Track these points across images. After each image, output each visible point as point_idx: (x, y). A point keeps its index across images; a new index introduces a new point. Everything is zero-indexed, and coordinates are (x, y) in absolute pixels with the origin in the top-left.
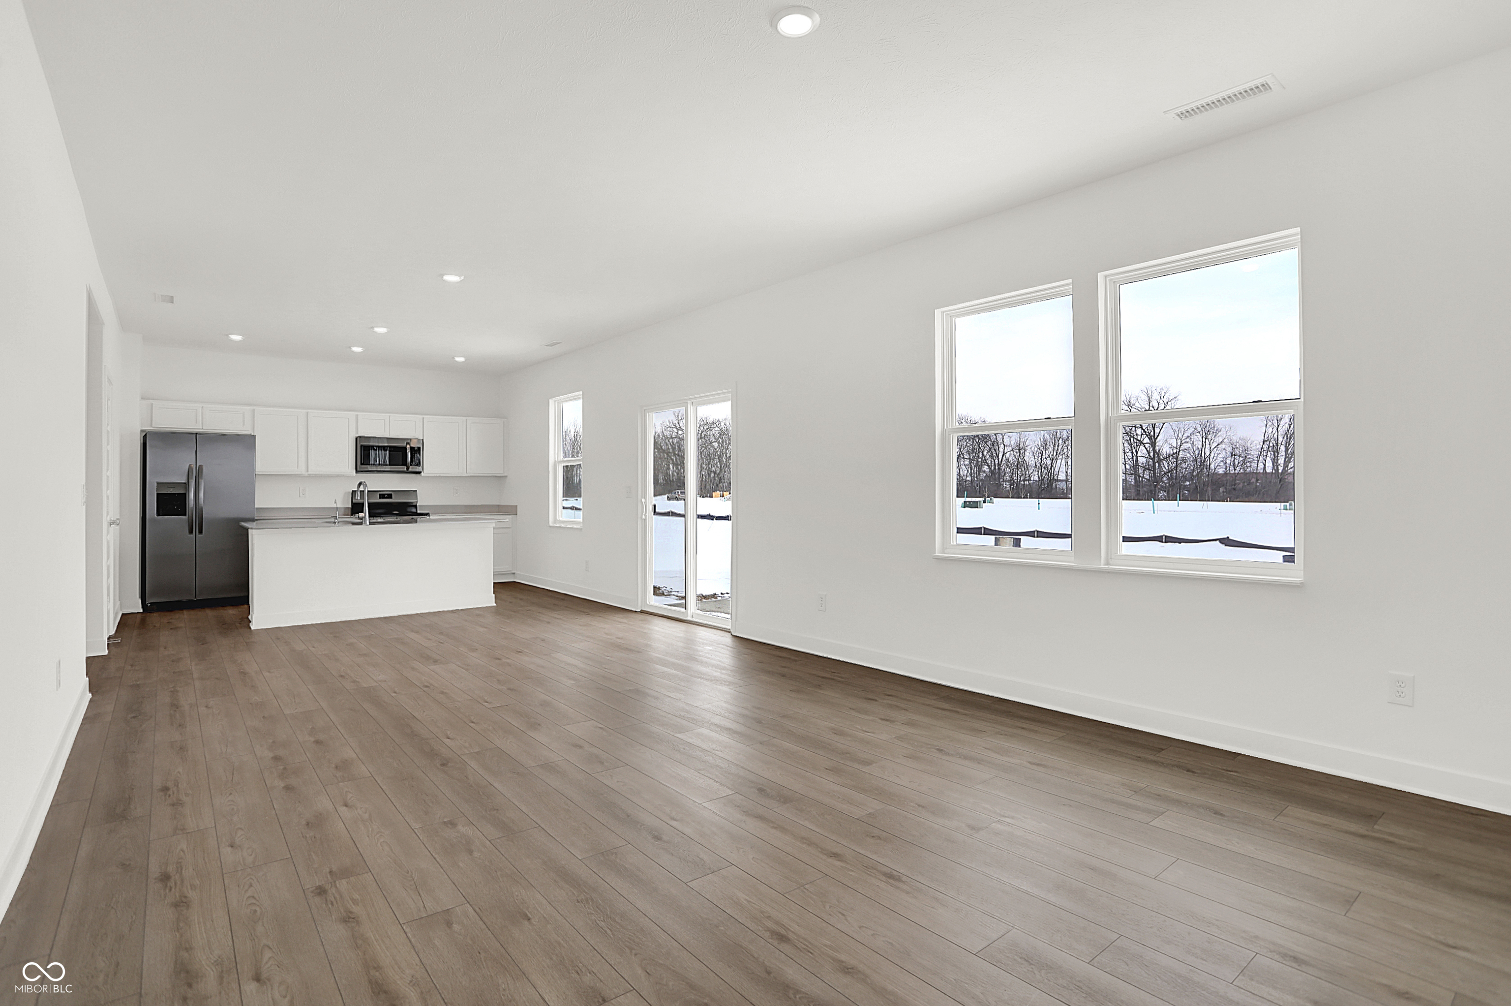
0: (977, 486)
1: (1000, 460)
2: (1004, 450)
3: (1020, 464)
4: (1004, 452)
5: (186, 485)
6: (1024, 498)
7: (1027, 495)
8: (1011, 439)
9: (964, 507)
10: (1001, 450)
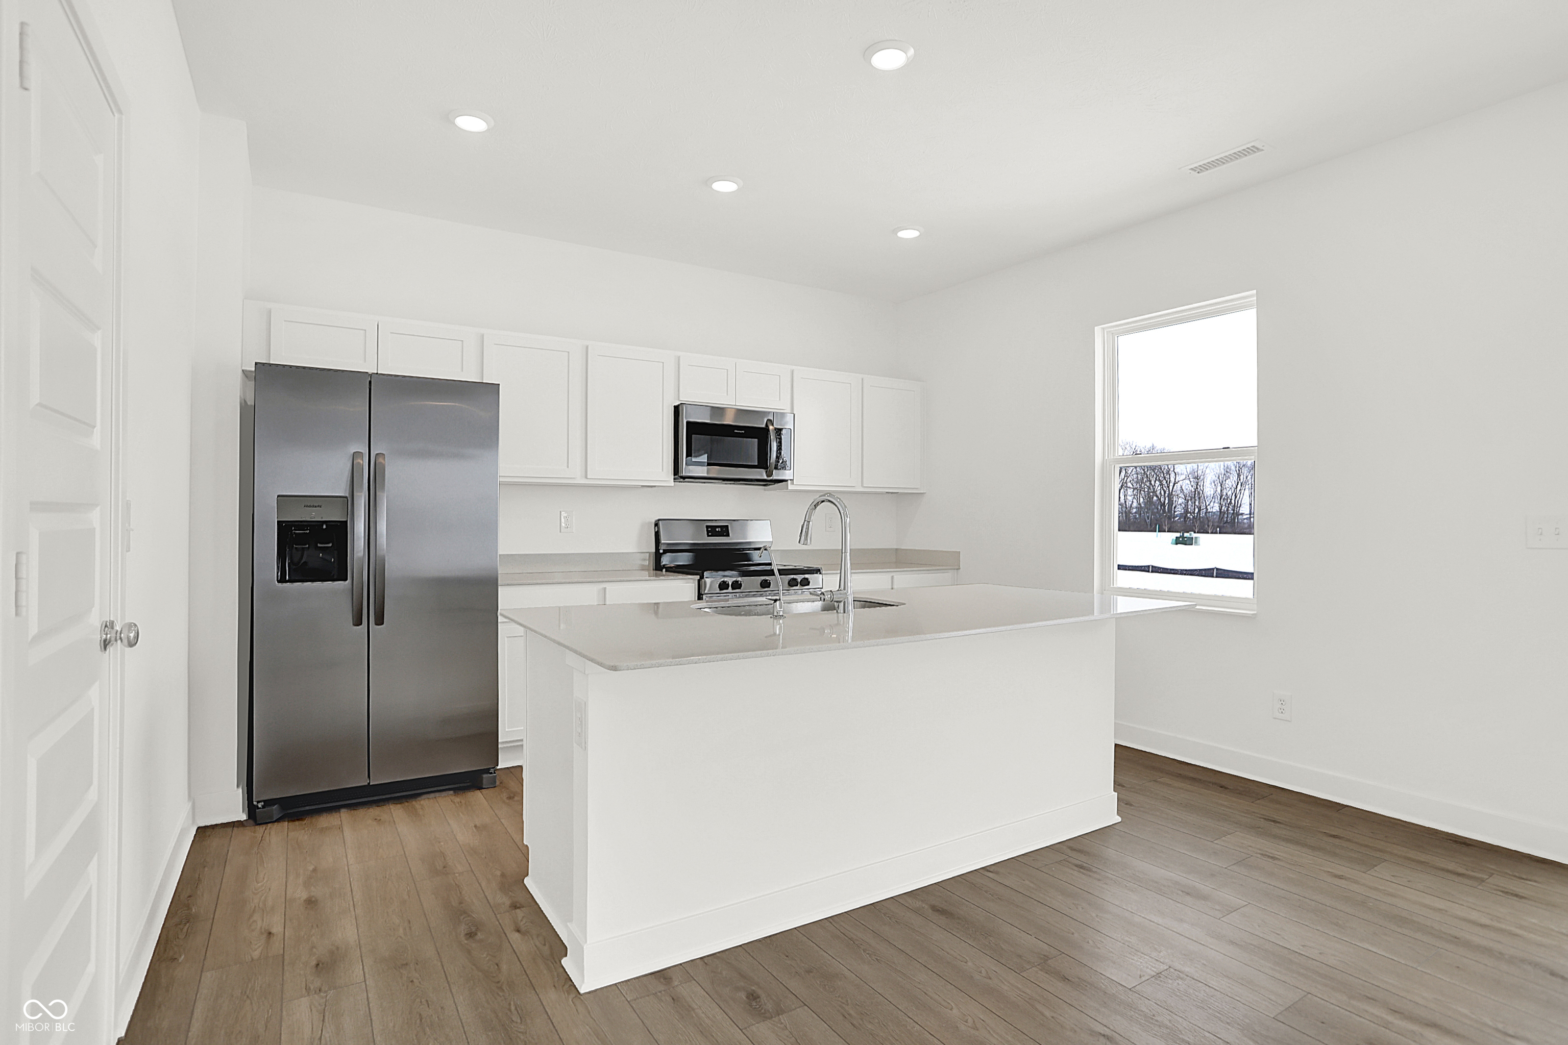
0: (1148, 519)
1: (1171, 491)
2: (1175, 479)
3: (1197, 494)
4: (1175, 481)
5: (348, 502)
6: (1212, 533)
7: (1217, 530)
8: (1183, 469)
9: (1176, 544)
10: (1172, 479)
